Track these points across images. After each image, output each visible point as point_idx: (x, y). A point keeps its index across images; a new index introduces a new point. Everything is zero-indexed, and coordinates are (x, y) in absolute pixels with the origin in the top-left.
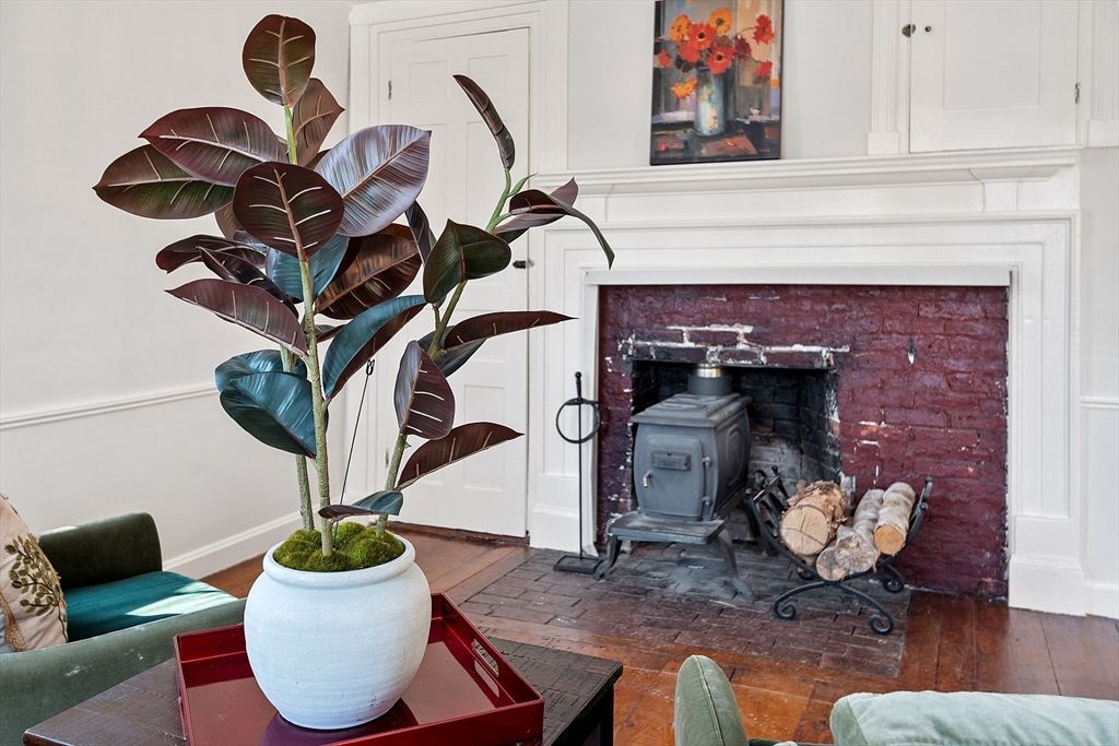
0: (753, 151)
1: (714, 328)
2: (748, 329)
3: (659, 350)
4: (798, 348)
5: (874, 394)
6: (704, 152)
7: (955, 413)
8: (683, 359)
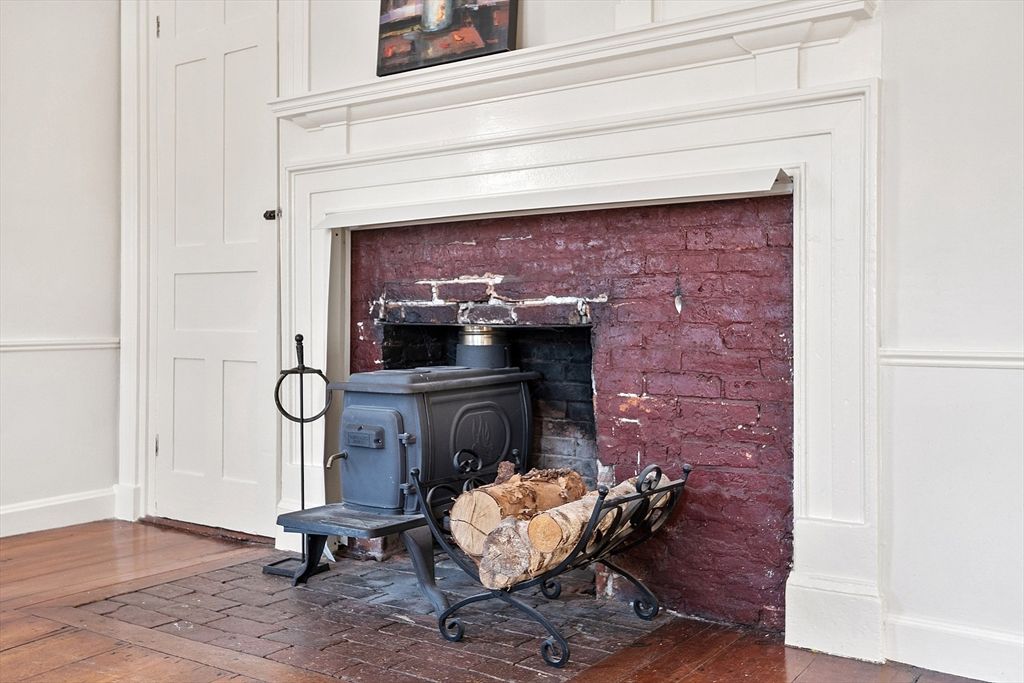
0: (481, 44)
1: (464, 280)
2: (498, 279)
3: (410, 310)
4: (551, 300)
5: (634, 356)
6: (431, 52)
7: (730, 379)
8: (434, 321)
